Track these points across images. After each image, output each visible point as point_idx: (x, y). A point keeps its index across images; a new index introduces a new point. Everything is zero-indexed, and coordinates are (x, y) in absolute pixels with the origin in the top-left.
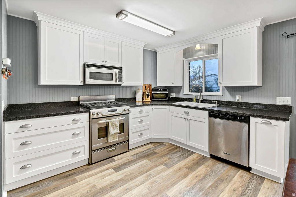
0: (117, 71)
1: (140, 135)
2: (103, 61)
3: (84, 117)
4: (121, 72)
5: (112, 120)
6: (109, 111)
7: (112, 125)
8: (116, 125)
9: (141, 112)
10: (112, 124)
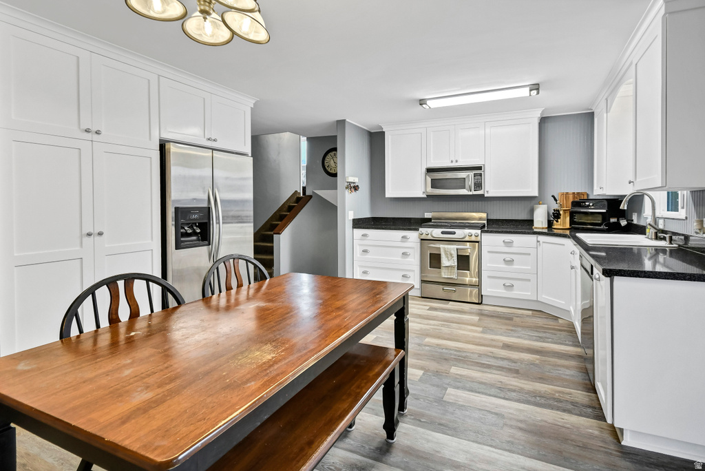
0: (471, 174)
1: (509, 286)
2: (452, 162)
3: (413, 236)
4: (481, 175)
5: (446, 246)
6: (443, 233)
7: (446, 254)
8: (451, 254)
9: (509, 244)
10: (445, 251)
